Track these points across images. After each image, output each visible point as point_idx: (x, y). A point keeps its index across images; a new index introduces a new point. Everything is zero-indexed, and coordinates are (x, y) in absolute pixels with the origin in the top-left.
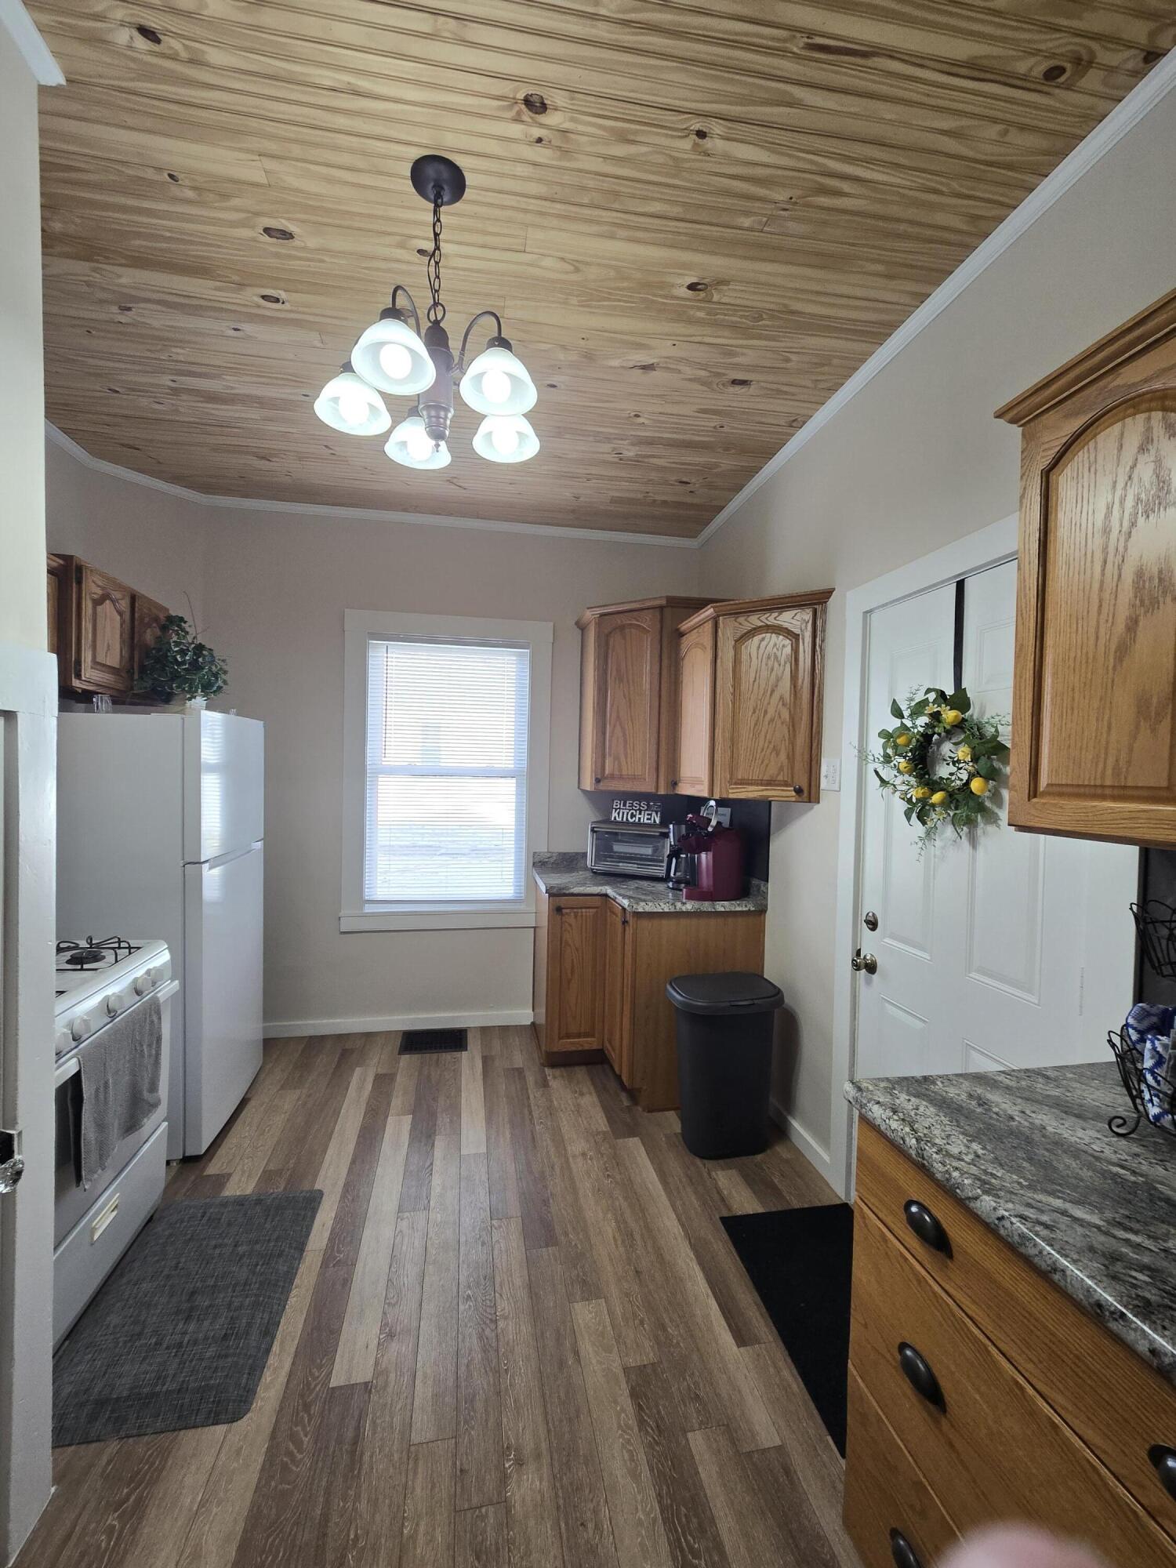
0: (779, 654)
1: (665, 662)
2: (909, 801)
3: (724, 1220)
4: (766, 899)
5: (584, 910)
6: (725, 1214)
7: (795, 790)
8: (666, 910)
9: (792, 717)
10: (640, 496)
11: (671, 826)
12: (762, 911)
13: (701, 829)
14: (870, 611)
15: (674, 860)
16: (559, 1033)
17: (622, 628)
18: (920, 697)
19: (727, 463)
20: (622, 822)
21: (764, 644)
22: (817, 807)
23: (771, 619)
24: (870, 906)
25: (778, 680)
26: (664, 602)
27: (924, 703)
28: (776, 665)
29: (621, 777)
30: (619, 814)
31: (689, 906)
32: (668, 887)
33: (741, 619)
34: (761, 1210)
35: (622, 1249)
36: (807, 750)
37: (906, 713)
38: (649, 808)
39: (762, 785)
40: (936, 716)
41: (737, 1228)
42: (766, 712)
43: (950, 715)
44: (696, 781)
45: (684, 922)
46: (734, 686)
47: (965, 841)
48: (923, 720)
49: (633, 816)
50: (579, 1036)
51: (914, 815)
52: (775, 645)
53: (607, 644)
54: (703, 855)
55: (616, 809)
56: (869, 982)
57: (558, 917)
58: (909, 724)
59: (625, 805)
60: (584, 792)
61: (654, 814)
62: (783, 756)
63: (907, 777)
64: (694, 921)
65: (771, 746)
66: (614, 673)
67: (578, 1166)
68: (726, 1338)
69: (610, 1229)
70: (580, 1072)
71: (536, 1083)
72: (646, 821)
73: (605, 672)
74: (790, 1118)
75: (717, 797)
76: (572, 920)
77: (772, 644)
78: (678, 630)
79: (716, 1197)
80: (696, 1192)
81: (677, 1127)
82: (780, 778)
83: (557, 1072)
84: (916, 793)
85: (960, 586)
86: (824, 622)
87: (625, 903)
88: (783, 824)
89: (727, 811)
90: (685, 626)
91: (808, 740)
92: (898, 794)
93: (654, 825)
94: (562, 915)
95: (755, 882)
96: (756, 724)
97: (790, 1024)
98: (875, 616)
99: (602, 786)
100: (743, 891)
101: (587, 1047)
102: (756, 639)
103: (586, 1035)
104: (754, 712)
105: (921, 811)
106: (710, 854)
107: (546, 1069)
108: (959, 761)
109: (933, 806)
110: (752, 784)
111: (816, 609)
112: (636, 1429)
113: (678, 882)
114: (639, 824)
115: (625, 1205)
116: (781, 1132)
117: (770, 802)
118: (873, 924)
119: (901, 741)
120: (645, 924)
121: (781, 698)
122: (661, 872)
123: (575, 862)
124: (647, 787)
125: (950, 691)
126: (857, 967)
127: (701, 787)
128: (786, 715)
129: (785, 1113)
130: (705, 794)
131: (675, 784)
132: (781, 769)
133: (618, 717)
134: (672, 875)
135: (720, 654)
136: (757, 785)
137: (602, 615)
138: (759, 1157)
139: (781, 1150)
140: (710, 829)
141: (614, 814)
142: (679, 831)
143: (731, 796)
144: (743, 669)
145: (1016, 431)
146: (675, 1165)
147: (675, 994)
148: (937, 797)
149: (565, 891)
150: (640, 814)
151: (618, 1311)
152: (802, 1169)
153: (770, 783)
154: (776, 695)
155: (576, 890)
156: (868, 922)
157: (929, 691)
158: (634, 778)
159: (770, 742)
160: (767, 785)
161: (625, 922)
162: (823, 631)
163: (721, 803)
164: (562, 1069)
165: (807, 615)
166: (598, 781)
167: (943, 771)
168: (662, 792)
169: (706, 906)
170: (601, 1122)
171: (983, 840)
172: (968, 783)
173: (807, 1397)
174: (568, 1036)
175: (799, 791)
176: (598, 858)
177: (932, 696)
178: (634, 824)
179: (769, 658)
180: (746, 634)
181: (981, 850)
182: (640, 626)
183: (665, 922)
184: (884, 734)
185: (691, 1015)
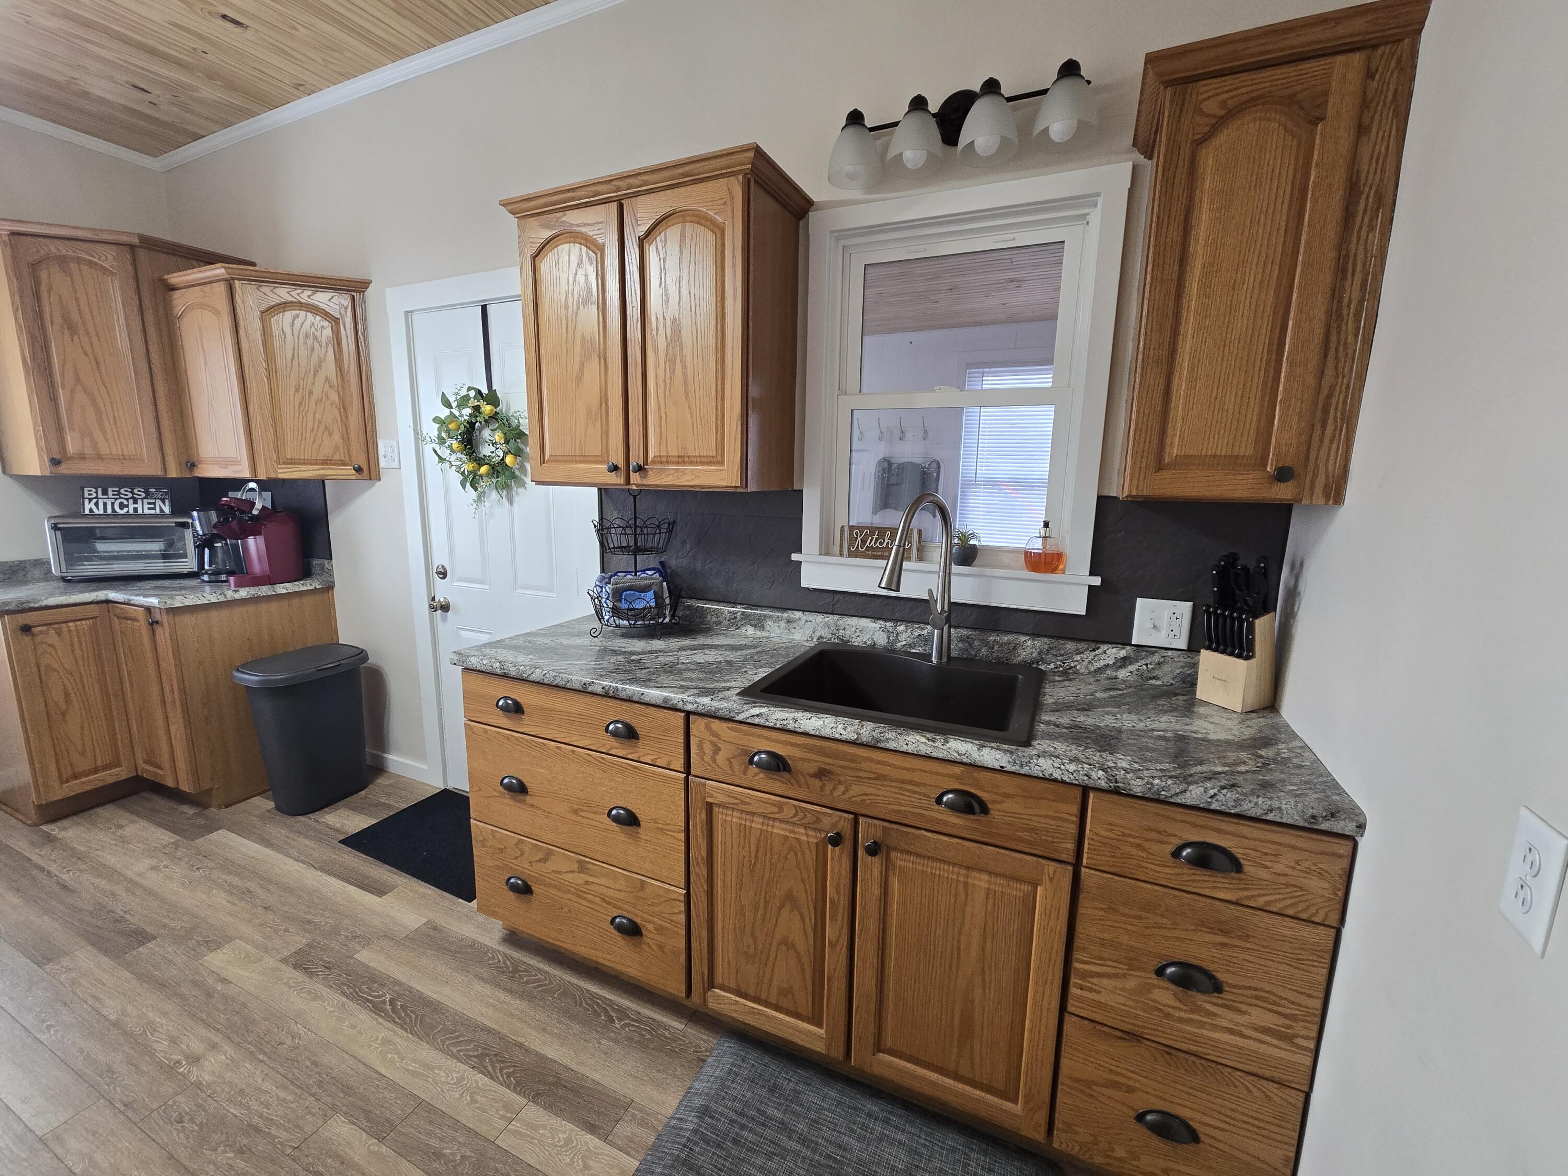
0: (318, 334)
1: (150, 318)
2: (463, 473)
3: (343, 842)
4: (331, 575)
5: (71, 624)
6: (342, 837)
7: (354, 469)
8: (214, 600)
9: (342, 400)
10: (61, 79)
11: (195, 514)
12: (329, 588)
13: (242, 512)
14: (411, 312)
15: (207, 551)
16: (60, 776)
17: (62, 261)
18: (463, 392)
19: (209, 92)
20: (105, 515)
21: (298, 322)
22: (378, 484)
23: (305, 295)
24: (440, 559)
25: (321, 361)
26: (136, 241)
27: (466, 398)
28: (317, 345)
29: (100, 457)
30: (97, 504)
31: (244, 593)
32: (203, 581)
33: (266, 289)
34: (374, 822)
35: (243, 904)
36: (362, 432)
37: (454, 405)
38: (148, 495)
39: (316, 464)
40: (477, 409)
41: (356, 842)
42: (311, 393)
43: (487, 409)
44: (226, 462)
45: (238, 611)
46: (267, 361)
47: (505, 500)
48: (467, 411)
49: (122, 506)
50: (96, 771)
51: (468, 485)
52: (313, 324)
53: (37, 282)
54: (251, 541)
55: (90, 500)
56: (444, 619)
57: (27, 639)
58: (457, 414)
59: (105, 492)
60: (28, 482)
61: (159, 503)
62: (337, 437)
63: (459, 455)
64: (251, 608)
65: (322, 427)
66: (58, 320)
67: (152, 880)
68: (370, 899)
69: (220, 898)
70: (106, 812)
71: (33, 844)
72: (146, 511)
73: (40, 315)
74: (386, 755)
75: (262, 476)
76: (52, 637)
77: (308, 323)
78: (163, 282)
79: (330, 832)
80: (307, 837)
81: (272, 804)
82: (337, 457)
83: (66, 823)
84: (468, 467)
85: (484, 309)
86: (364, 312)
87: (153, 601)
88: (343, 503)
89: (268, 495)
90: (176, 278)
91: (362, 422)
92: (454, 468)
93: (162, 514)
94: (33, 635)
95: (315, 562)
96: (301, 403)
97: (377, 678)
98: (415, 317)
99: (64, 469)
100: (305, 573)
101: (111, 780)
102: (289, 315)
103: (106, 767)
104: (297, 390)
105: (472, 480)
106: (261, 539)
107: (43, 827)
108: (496, 443)
109: (481, 476)
110: (304, 464)
111: (353, 298)
112: (307, 979)
113: (217, 573)
114: (137, 515)
115: (230, 879)
116: (379, 769)
117: (323, 481)
118: (443, 574)
119: (452, 426)
120: (188, 620)
121: (327, 380)
122: (190, 564)
123: (21, 573)
124: (151, 468)
125: (485, 391)
126: (433, 608)
127: (238, 468)
128: (334, 397)
129: (380, 753)
130: (247, 474)
131: (192, 466)
132: (336, 448)
133: (78, 380)
134: (206, 567)
135: (242, 324)
136: (311, 464)
137: (14, 234)
138: (363, 793)
139: (382, 781)
140: (255, 512)
141: (88, 506)
142: (208, 519)
143: (281, 476)
144: (277, 344)
146: (279, 829)
147: (247, 677)
148: (484, 469)
149: (32, 605)
150: (135, 502)
151: (257, 937)
152: (402, 784)
153: (325, 462)
154: (321, 376)
155: (52, 601)
156: (438, 573)
157: (470, 389)
158: (124, 458)
159: (320, 422)
160: (322, 464)
161: (154, 624)
162: (365, 320)
163: (264, 485)
164: (75, 818)
165: (345, 300)
166: (55, 462)
167: (486, 450)
168: (173, 473)
169: (265, 590)
170: (165, 837)
171: (516, 499)
172: (503, 459)
174: (76, 777)
175: (359, 470)
176: (71, 560)
177: (472, 394)
178: (127, 515)
179: (307, 336)
180: (273, 307)
181: (515, 505)
182: (96, 264)
183: (214, 614)
184: (436, 420)
185: (273, 691)
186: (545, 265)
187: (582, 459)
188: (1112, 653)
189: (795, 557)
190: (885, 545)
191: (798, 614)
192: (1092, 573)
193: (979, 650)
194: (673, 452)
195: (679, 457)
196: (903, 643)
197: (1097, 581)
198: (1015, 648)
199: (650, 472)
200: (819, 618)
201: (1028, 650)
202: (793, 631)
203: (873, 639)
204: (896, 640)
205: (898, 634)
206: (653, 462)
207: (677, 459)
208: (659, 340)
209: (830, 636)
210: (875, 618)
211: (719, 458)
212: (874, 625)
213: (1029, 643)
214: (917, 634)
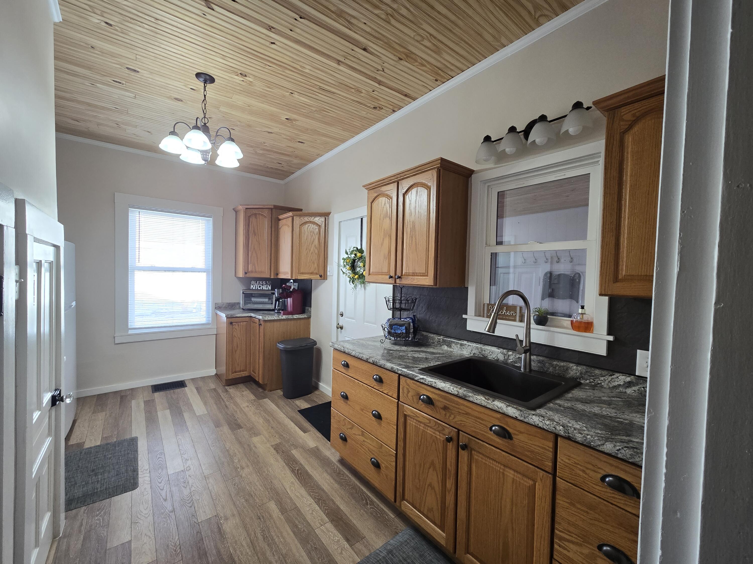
0: (314, 231)
1: (273, 229)
2: (350, 278)
3: (299, 411)
4: (310, 313)
5: (241, 323)
6: (299, 409)
7: (320, 276)
8: (276, 319)
9: (318, 252)
10: (262, 164)
11: (276, 290)
12: (309, 317)
13: (288, 290)
14: (341, 222)
15: (277, 302)
16: (232, 371)
17: (255, 214)
18: (352, 249)
19: (296, 161)
20: (255, 290)
21: (309, 227)
22: (326, 281)
23: (312, 219)
24: (342, 309)
25: (314, 240)
26: (273, 207)
27: (353, 251)
28: (313, 235)
29: (256, 272)
30: (254, 286)
31: (284, 317)
32: (275, 312)
33: (302, 218)
34: (309, 406)
35: (266, 424)
36: (323, 263)
37: (349, 253)
38: (266, 284)
39: (309, 274)
40: (356, 255)
41: (303, 412)
42: (310, 250)
43: (359, 255)
44: (285, 273)
45: (282, 323)
46: (299, 241)
47: (363, 288)
48: (353, 256)
49: (260, 287)
50: (240, 371)
51: (351, 282)
52: (313, 228)
53: (249, 220)
54: (289, 299)
55: (253, 285)
56: (341, 332)
57: (231, 326)
58: (350, 256)
59: (256, 283)
60: (239, 278)
61: (268, 286)
62: (316, 265)
63: (349, 271)
64: (286, 323)
65: (312, 262)
66: (252, 232)
67: (246, 410)
68: (301, 433)
69: (261, 421)
70: (241, 386)
71: (223, 392)
72: (265, 289)
73: (248, 231)
74: (319, 383)
75: (294, 278)
76: (237, 327)
77: (312, 228)
78: (278, 218)
79: (296, 407)
80: (289, 407)
81: (282, 393)
82: (315, 272)
83: (231, 387)
84: (351, 276)
85: (362, 219)
86: (328, 223)
87: (260, 317)
88: (316, 287)
89: (297, 284)
90: (280, 217)
91: (324, 260)
92: (347, 276)
93: (269, 290)
94: (233, 325)
95: (307, 308)
96: (307, 254)
97: (319, 351)
98: (342, 223)
99: (248, 275)
100: (303, 312)
101: (243, 375)
102: (307, 225)
103: (243, 371)
104: (306, 250)
105: (353, 280)
106: (291, 299)
107: (226, 387)
108: (361, 267)
109: (355, 279)
110: (306, 274)
111: (326, 218)
112: (276, 454)
113: (279, 310)
114: (263, 290)
115: (265, 415)
116: (316, 388)
117: (312, 280)
118: (342, 315)
119: (348, 261)
120: (268, 324)
121: (315, 246)
122: (272, 307)
123: (234, 306)
124: (267, 275)
125: (359, 248)
126: (338, 328)
127: (288, 275)
128: (316, 251)
129: (317, 382)
130: (290, 278)
131: (277, 274)
132: (315, 269)
133: (254, 249)
134: (277, 308)
135: (294, 229)
136: (308, 274)
137: (247, 208)
138: (309, 395)
139: (317, 392)
140: (291, 290)
141: (252, 286)
142: (279, 291)
143: (299, 278)
144: (303, 235)
145: (366, 191)
146: (282, 402)
147: (280, 345)
148: (356, 276)
149: (234, 316)
150: (263, 286)
151: (267, 436)
152: (323, 395)
153: (312, 273)
154: (313, 245)
155: (238, 315)
156: (341, 315)
157: (354, 247)
158: (261, 272)
159: (311, 260)
160: (311, 274)
161: (260, 325)
162: (328, 225)
163: (295, 281)
164: (233, 386)
165: (323, 219)
166: (246, 273)
167: (358, 269)
168: (272, 277)
169: (290, 317)
170: (252, 397)
171: (367, 288)
172: (363, 273)
173: (323, 437)
174: (236, 372)
175: (321, 276)
176: (245, 303)
177: (355, 249)
178: (260, 290)
179: (311, 232)
180: (303, 223)
181: (366, 290)
182: (263, 215)
183: (275, 323)
184: (344, 259)
185: (286, 351)
186: (374, 205)
187: (382, 273)
188: (622, 379)
189: (464, 316)
190: (503, 313)
191: (465, 342)
192: (609, 334)
193: (549, 368)
194: (411, 271)
195: (413, 273)
196: (511, 360)
197: (611, 338)
198: (567, 369)
199: (403, 279)
200: (474, 345)
201: (574, 371)
202: (463, 349)
203: (497, 357)
204: (508, 359)
205: (509, 356)
206: (404, 275)
207: (412, 274)
208: (407, 230)
209: (479, 353)
210: (499, 347)
211: (427, 274)
212: (498, 350)
213: (575, 367)
214: (517, 357)
